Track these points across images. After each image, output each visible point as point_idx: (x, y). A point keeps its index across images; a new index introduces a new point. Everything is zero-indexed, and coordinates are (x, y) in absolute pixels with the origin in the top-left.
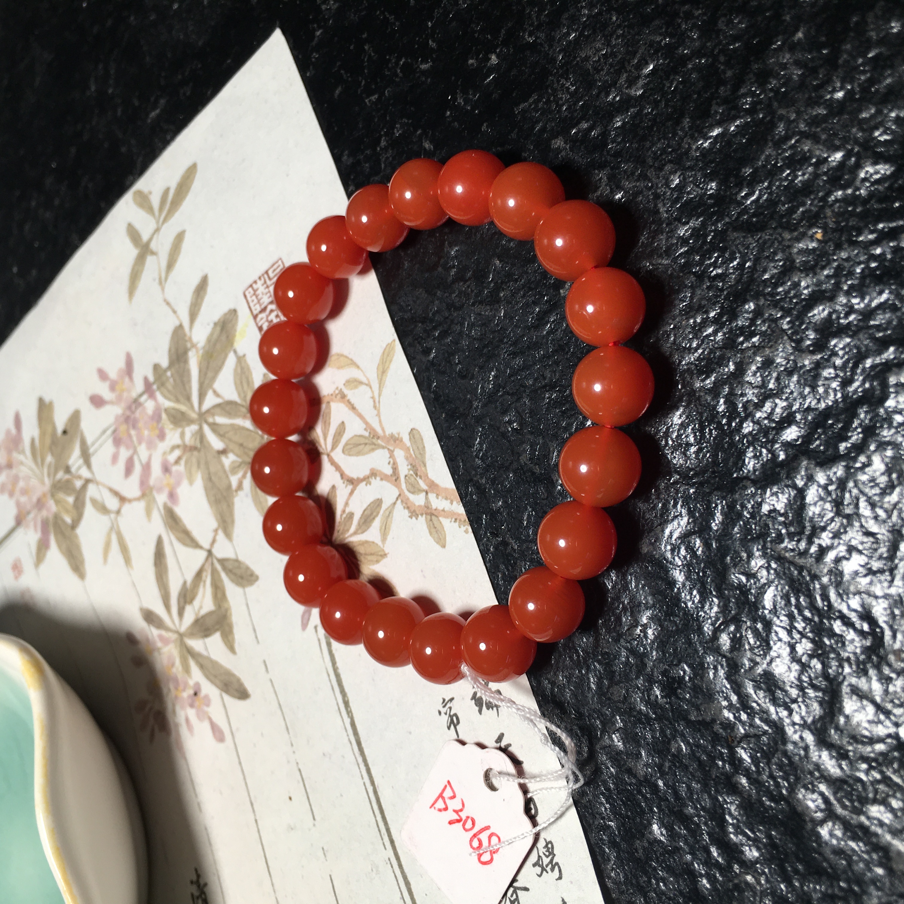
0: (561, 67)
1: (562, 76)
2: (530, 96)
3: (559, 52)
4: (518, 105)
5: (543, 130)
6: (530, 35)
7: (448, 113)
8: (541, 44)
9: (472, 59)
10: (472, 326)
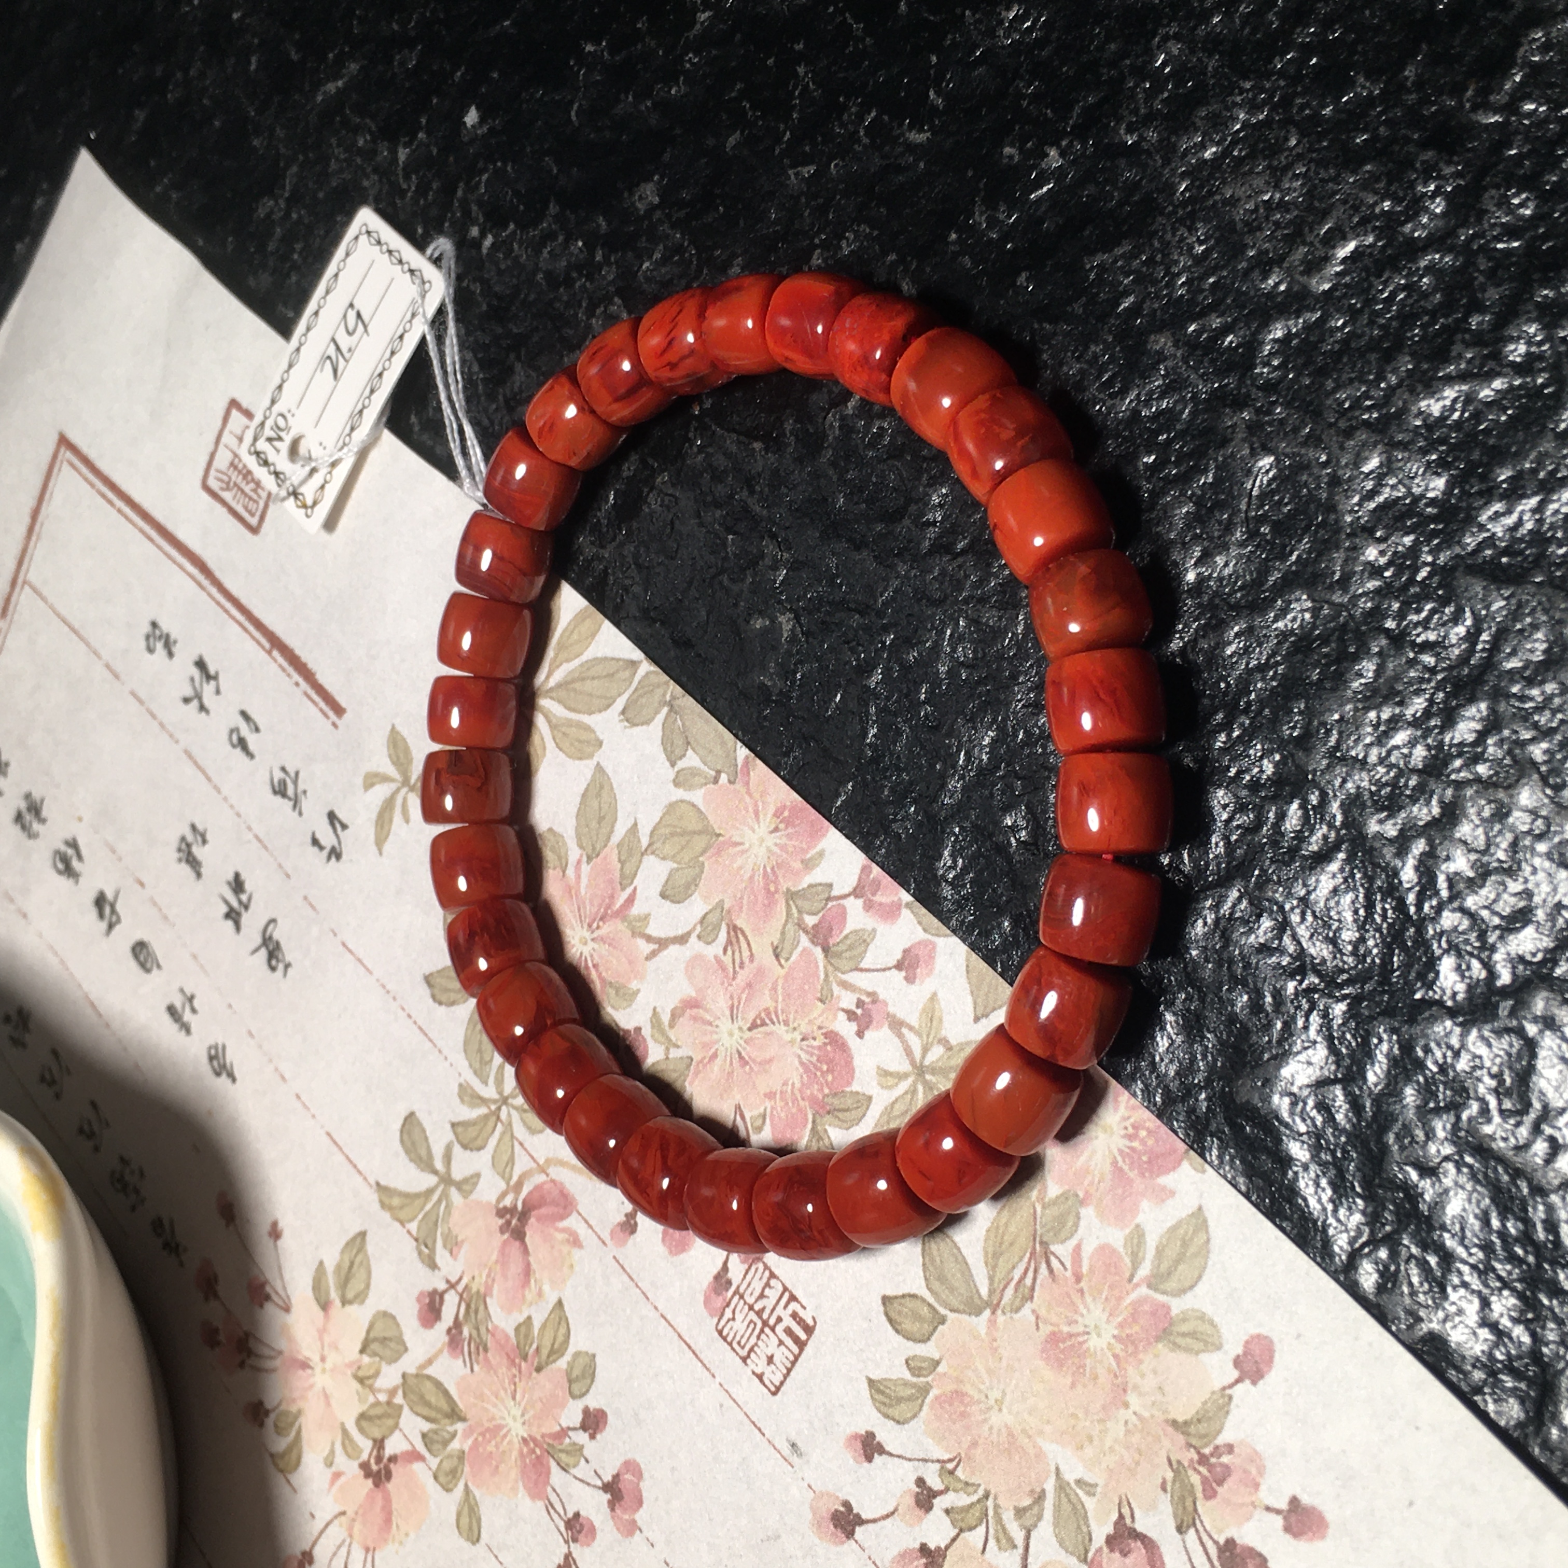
0: (1184, 204)
1: (1181, 221)
2: (1119, 244)
3: (1183, 176)
4: (1093, 253)
5: (1134, 310)
6: (1130, 131)
7: (954, 236)
8: (1148, 153)
9: (1012, 145)
10: (957, 639)
